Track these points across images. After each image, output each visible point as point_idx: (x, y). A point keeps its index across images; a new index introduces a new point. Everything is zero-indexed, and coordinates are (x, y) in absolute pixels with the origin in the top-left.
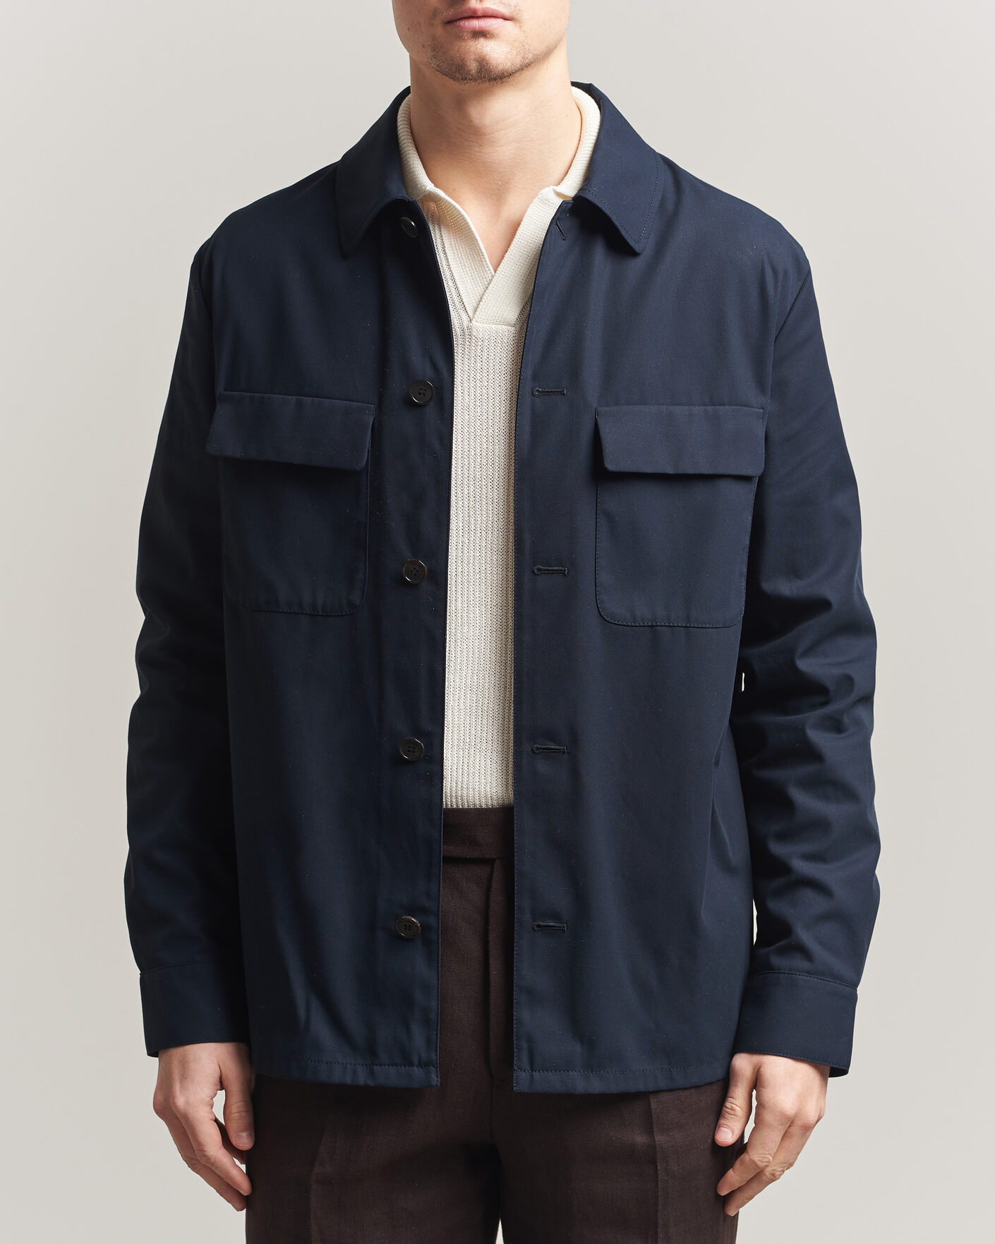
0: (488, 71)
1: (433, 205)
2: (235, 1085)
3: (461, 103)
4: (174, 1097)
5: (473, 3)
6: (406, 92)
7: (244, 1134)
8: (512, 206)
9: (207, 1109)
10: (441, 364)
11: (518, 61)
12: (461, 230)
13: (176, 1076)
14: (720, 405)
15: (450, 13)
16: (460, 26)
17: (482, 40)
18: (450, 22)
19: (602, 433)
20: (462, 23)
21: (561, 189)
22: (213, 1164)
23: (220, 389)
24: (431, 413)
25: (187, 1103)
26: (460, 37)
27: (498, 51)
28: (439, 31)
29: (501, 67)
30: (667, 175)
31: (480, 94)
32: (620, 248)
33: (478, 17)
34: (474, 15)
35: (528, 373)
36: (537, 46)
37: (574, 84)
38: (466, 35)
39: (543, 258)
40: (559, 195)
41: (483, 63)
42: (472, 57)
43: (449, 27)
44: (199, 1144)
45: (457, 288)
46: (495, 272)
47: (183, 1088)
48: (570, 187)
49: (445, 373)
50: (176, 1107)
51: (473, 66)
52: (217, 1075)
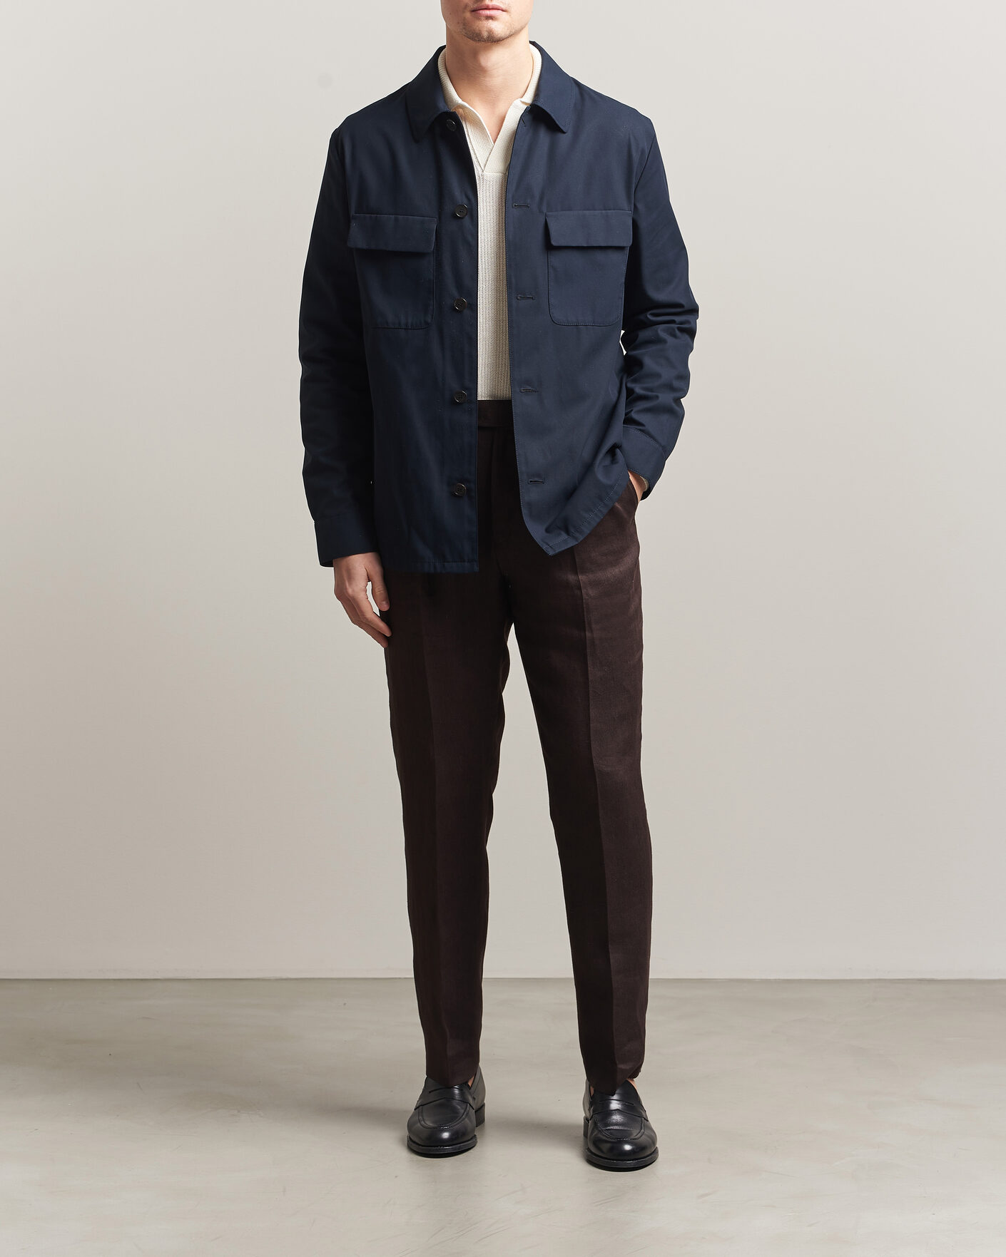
0: (493, 37)
1: (461, 110)
2: (378, 578)
3: (475, 55)
4: (346, 589)
5: (487, 2)
6: (444, 47)
7: (384, 602)
8: (500, 108)
9: (364, 593)
10: (471, 196)
11: (508, 33)
12: (477, 124)
13: (346, 578)
14: (610, 210)
15: (475, 6)
16: (480, 14)
17: (490, 21)
18: (474, 11)
19: (549, 225)
20: (481, 12)
21: (523, 100)
22: (370, 622)
23: (352, 213)
24: (467, 220)
25: (353, 591)
26: (479, 18)
27: (498, 27)
28: (468, 15)
29: (499, 36)
30: (576, 90)
31: (487, 49)
32: (553, 127)
33: (489, 9)
34: (487, 8)
35: (510, 196)
36: (517, 26)
37: (531, 42)
38: (483, 18)
39: (516, 136)
40: (523, 103)
41: (490, 32)
42: (485, 29)
43: (474, 13)
44: (362, 612)
45: (475, 154)
46: (494, 143)
47: (350, 584)
48: (528, 98)
49: (473, 200)
50: (348, 594)
51: (485, 34)
52: (366, 574)
